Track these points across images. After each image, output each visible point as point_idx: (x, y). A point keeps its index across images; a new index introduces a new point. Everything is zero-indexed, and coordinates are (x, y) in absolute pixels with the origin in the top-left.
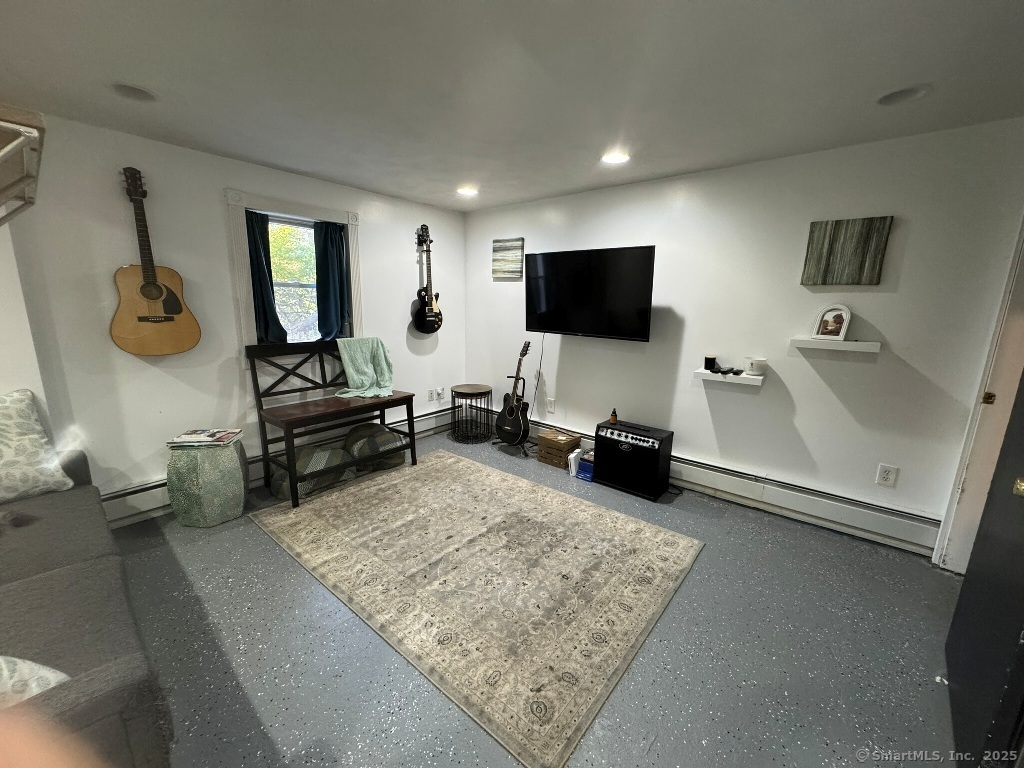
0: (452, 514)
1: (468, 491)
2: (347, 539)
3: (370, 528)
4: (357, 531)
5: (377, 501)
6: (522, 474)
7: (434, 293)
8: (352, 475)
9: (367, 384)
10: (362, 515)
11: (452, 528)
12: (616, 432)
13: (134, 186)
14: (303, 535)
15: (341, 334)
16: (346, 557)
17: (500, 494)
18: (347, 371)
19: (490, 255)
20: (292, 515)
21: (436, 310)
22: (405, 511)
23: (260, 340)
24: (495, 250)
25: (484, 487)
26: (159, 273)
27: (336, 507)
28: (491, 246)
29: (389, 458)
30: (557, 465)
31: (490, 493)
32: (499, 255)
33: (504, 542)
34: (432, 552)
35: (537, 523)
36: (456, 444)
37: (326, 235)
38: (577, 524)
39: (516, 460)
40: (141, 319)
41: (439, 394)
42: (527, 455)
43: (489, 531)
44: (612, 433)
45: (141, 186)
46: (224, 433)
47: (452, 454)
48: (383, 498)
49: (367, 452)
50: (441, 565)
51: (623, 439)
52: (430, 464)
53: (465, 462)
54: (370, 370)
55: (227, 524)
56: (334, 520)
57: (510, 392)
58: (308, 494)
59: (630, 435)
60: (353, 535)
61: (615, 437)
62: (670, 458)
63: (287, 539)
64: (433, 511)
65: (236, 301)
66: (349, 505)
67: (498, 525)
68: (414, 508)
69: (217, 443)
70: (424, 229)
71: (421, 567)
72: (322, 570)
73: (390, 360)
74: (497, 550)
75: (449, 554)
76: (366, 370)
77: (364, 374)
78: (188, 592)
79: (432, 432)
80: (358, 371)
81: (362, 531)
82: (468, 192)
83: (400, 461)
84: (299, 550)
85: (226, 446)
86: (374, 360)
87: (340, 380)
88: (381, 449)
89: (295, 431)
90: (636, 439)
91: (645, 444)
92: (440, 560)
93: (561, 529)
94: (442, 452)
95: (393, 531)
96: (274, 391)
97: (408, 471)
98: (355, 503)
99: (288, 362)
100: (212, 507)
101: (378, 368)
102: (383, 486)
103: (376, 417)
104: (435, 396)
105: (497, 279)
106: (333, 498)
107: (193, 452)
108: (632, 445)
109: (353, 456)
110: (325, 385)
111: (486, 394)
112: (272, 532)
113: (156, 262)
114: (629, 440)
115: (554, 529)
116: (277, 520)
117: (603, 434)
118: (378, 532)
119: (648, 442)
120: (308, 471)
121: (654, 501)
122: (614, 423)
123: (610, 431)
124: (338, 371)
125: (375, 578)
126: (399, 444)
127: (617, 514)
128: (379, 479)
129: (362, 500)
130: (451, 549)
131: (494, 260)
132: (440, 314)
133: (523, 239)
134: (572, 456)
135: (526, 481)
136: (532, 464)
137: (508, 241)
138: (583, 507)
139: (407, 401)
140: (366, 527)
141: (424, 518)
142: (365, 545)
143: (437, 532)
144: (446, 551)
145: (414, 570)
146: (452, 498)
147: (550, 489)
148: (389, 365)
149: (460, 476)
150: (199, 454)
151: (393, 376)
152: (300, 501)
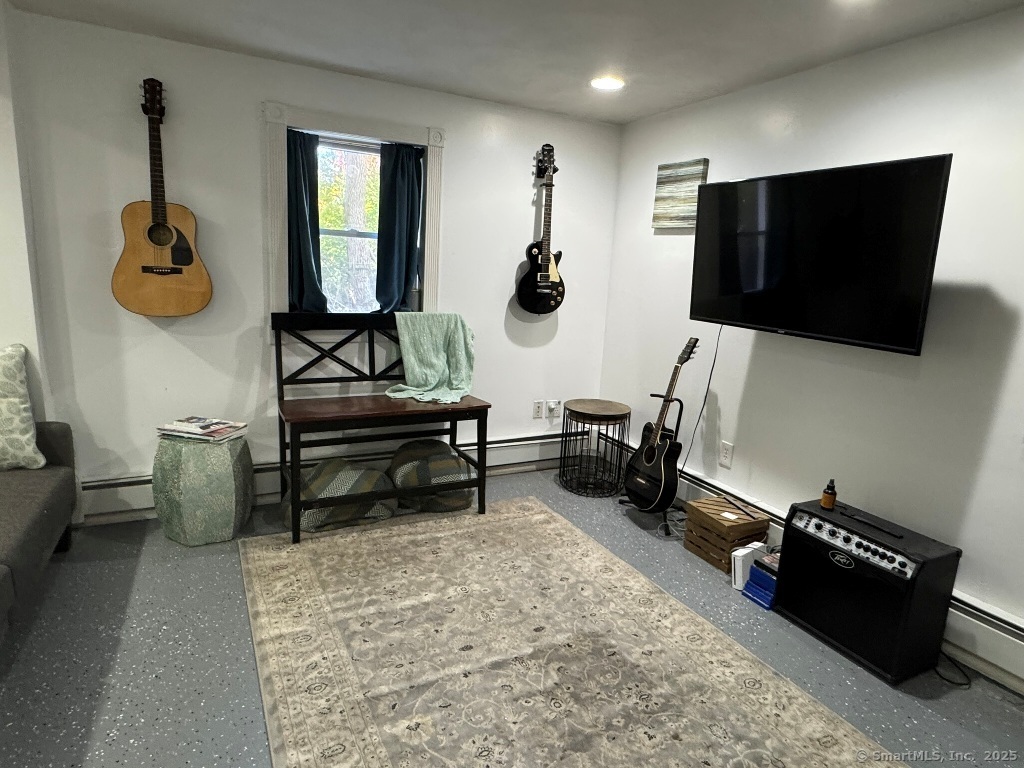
0: (493, 607)
1: (539, 575)
2: (327, 608)
3: (366, 600)
4: (346, 598)
5: (399, 559)
6: (644, 567)
7: (554, 250)
8: (388, 513)
9: (433, 382)
10: (366, 577)
11: (478, 633)
12: (828, 526)
13: (154, 101)
14: (279, 585)
15: (404, 305)
16: (308, 637)
17: (585, 594)
18: (405, 360)
19: (652, 190)
20: (284, 554)
21: (554, 278)
22: (425, 586)
23: (292, 306)
24: (661, 182)
25: (567, 574)
26: (170, 211)
27: (342, 556)
28: (654, 175)
29: (443, 496)
30: (716, 563)
31: (572, 586)
32: (667, 190)
33: (550, 683)
34: (427, 665)
35: (625, 662)
36: (563, 493)
37: (396, 161)
38: (700, 688)
39: (645, 537)
40: (146, 269)
41: (551, 410)
42: (668, 533)
43: (532, 656)
44: (819, 527)
45: (160, 102)
46: (222, 426)
47: (546, 508)
48: (409, 557)
49: (414, 482)
50: (428, 695)
51: (839, 543)
52: (503, 517)
53: (561, 523)
54: (440, 362)
55: (211, 547)
56: (328, 574)
57: (654, 420)
58: (320, 528)
59: (856, 539)
60: (338, 605)
61: (824, 536)
62: (949, 600)
63: (257, 588)
64: (468, 595)
65: (266, 252)
66: (361, 555)
67: (556, 648)
68: (441, 583)
69: (209, 436)
70: (548, 151)
71: (395, 688)
72: (269, 648)
73: (473, 351)
74: (531, 695)
75: (451, 678)
76: (434, 361)
77: (431, 366)
78: (113, 630)
79: (534, 467)
80: (422, 362)
81: (353, 601)
82: (608, 83)
83: (461, 503)
84: (261, 607)
85: (218, 443)
86: (449, 347)
87: (396, 372)
88: (434, 481)
89: (304, 437)
90: (867, 549)
91: (884, 564)
92: (431, 684)
93: (665, 688)
94: (533, 502)
95: (393, 613)
96: (301, 377)
97: (468, 520)
98: (369, 554)
99: (327, 338)
100: (194, 521)
101: (453, 360)
102: (420, 537)
103: (445, 432)
104: (544, 412)
105: (660, 231)
106: (347, 540)
107: (179, 445)
108: (857, 559)
109: (394, 485)
110: (373, 377)
111: (621, 419)
112: (248, 572)
113: (168, 199)
114: (852, 547)
115: (651, 686)
116: (266, 555)
117: (801, 524)
118: (372, 609)
119: (892, 560)
120: (322, 496)
121: (895, 684)
122: (830, 508)
123: (815, 521)
124: (394, 358)
125: (327, 682)
126: (463, 477)
127: (794, 691)
128: (421, 525)
129: (382, 552)
130: (457, 670)
131: (657, 199)
132: (561, 283)
133: (706, 162)
134: (740, 553)
135: (643, 579)
136: (672, 552)
137: (681, 165)
138: (728, 656)
139: (479, 413)
140: (361, 596)
141: (447, 604)
142: (342, 625)
143: (454, 633)
144: (447, 671)
145: (384, 689)
146: (506, 580)
147: (680, 606)
148: (469, 357)
149: (538, 546)
150: (185, 449)
151: (474, 374)
152: (303, 535)
